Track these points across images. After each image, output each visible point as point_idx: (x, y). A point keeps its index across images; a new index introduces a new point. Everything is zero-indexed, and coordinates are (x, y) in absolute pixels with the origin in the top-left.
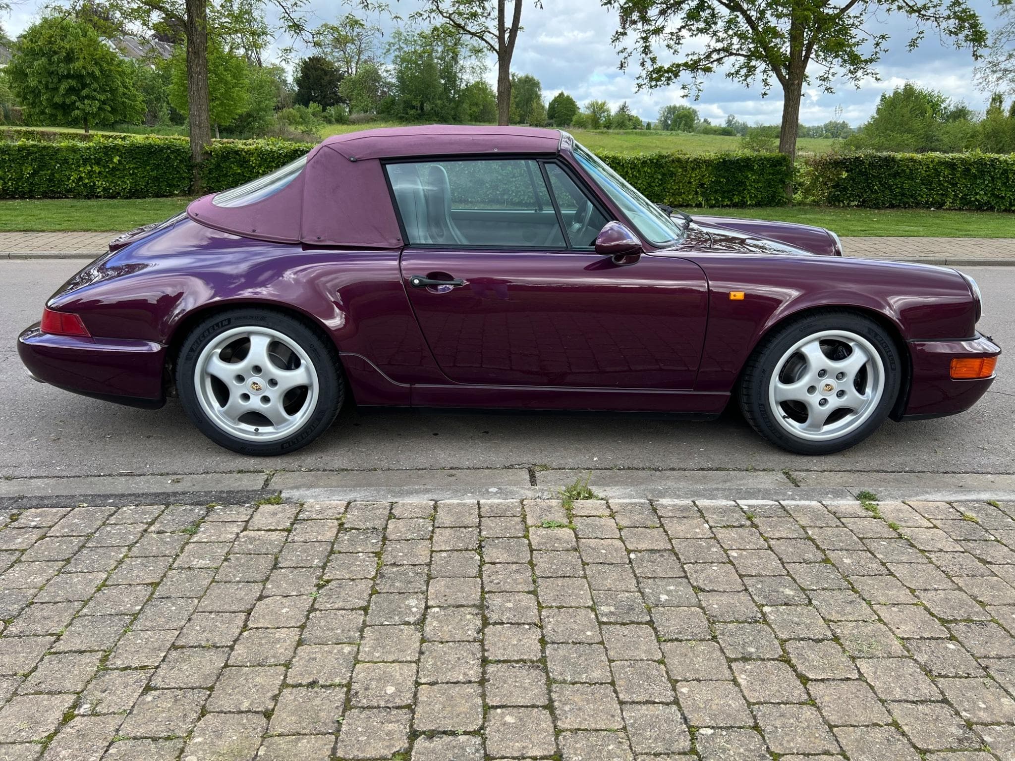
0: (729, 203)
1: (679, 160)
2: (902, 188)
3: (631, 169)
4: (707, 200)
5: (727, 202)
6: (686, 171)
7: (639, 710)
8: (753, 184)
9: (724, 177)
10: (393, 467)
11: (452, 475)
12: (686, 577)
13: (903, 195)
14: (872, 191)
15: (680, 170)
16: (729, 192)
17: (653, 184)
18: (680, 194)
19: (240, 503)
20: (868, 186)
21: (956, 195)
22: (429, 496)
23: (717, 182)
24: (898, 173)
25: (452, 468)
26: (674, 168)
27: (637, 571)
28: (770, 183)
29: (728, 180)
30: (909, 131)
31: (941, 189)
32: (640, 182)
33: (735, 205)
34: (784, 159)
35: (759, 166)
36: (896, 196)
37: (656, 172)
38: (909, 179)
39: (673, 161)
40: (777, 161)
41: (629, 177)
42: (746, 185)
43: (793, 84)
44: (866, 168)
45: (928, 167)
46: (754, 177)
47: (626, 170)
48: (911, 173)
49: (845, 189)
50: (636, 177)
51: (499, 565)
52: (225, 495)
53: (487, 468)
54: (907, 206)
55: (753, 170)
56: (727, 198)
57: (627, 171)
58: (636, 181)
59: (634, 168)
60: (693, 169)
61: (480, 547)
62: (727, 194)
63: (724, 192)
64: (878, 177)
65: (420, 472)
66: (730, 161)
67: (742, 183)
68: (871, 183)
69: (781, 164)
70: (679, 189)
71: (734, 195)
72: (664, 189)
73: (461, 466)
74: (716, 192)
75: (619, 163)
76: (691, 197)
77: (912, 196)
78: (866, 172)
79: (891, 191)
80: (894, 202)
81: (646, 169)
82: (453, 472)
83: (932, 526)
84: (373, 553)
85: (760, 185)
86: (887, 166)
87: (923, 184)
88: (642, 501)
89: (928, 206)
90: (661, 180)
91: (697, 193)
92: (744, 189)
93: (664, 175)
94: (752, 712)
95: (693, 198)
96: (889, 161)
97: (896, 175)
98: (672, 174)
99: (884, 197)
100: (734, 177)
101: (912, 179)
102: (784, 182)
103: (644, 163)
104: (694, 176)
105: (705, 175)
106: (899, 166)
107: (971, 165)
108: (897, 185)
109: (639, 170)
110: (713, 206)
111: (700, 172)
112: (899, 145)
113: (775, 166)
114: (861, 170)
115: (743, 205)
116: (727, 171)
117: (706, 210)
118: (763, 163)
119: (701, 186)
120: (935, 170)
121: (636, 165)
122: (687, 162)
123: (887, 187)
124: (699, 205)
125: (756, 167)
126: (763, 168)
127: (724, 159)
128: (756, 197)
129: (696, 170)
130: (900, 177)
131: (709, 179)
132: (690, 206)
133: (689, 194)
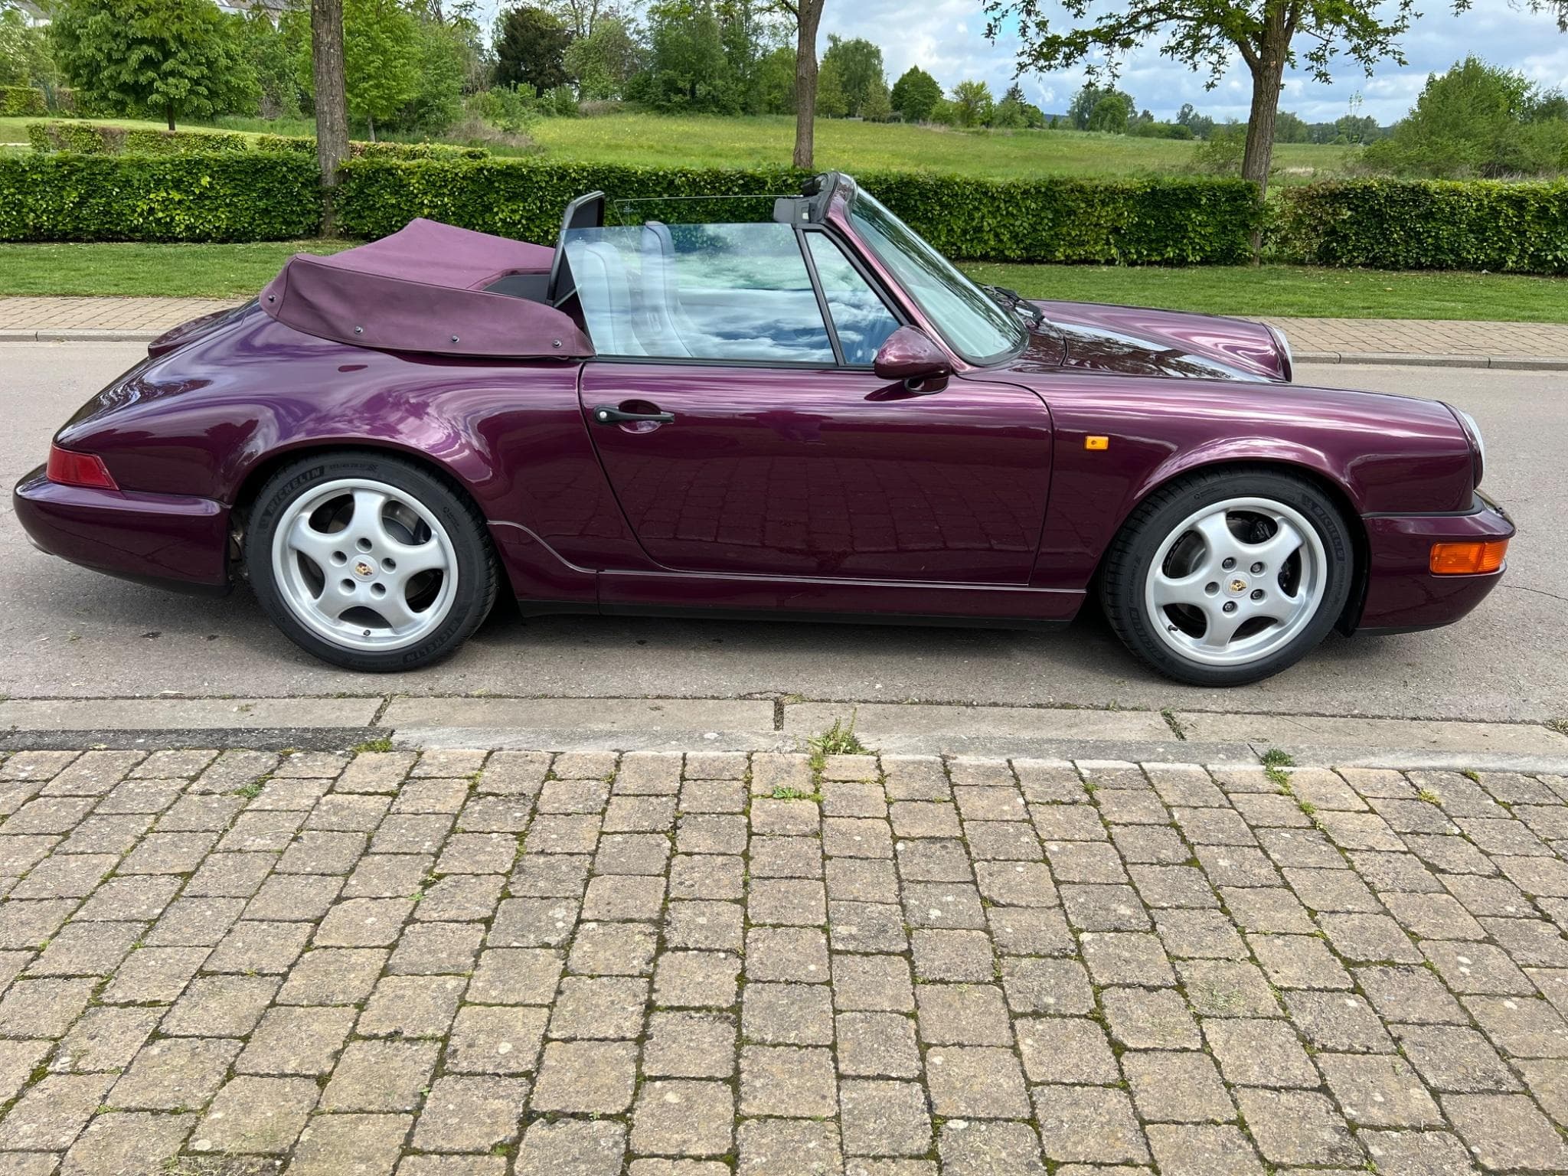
0: (1158, 259)
1: (1081, 190)
2: (1437, 238)
3: (1005, 202)
4: (1124, 254)
5: (1156, 258)
6: (1092, 206)
7: (863, 1089)
8: (1198, 229)
9: (1152, 217)
10: (571, 693)
11: (657, 708)
12: (975, 882)
13: (1438, 248)
14: (1388, 240)
15: (1083, 205)
16: (1158, 241)
17: (1040, 228)
18: (1082, 244)
19: (329, 749)
20: (1384, 235)
21: (1524, 251)
22: (613, 744)
23: (1141, 225)
24: (1432, 213)
25: (658, 697)
26: (1073, 201)
27: (902, 871)
28: (1225, 227)
29: (1158, 221)
30: (1467, 136)
31: (1500, 240)
32: (1018, 223)
33: (1168, 263)
34: (1250, 188)
35: (1209, 199)
36: (1426, 250)
37: (1043, 208)
38: (1448, 222)
39: (1072, 190)
40: (1238, 191)
42: (1186, 230)
43: (1268, 66)
44: (1380, 204)
45: (1481, 205)
46: (1199, 218)
47: (996, 203)
48: (1453, 214)
49: (1346, 238)
50: (1012, 215)
51: (696, 857)
52: (309, 735)
53: (713, 697)
54: (1442, 267)
55: (1199, 206)
56: (1157, 250)
58: (1012, 221)
59: (1008, 201)
60: (1104, 203)
61: (675, 827)
62: (1157, 244)
63: (1151, 241)
64: (1399, 220)
65: (610, 702)
66: (1163, 191)
67: (1182, 228)
68: (1387, 229)
69: (1244, 198)
70: (1080, 236)
71: (1166, 246)
72: (1056, 234)
73: (673, 694)
74: (1139, 241)
75: (985, 194)
76: (1098, 248)
77: (1452, 251)
78: (1380, 210)
79: (1420, 241)
80: (1423, 260)
81: (1028, 202)
82: (659, 702)
83: (1367, 808)
84: (513, 833)
85: (1209, 230)
86: (1414, 201)
87: (1472, 231)
88: (932, 758)
89: (1475, 267)
90: (1052, 220)
91: (1108, 243)
92: (1183, 237)
93: (1056, 212)
94: (1030, 1097)
95: (1102, 250)
96: (1418, 194)
97: (1428, 216)
98: (1071, 212)
99: (1408, 251)
100: (1169, 217)
101: (1454, 224)
102: (1248, 226)
103: (1025, 192)
104: (1105, 215)
105: (1122, 214)
106: (1433, 202)
107: (1549, 201)
108: (1429, 232)
109: (1017, 205)
110: (1133, 264)
111: (1115, 209)
112: (1450, 158)
113: (1235, 200)
114: (1372, 208)
115: (1181, 262)
116: (1158, 207)
117: (1121, 270)
118: (1215, 195)
119: (1116, 230)
120: (1492, 208)
121: (1012, 197)
122: (1095, 192)
123: (1413, 235)
124: (1110, 262)
125: (1204, 201)
126: (1214, 203)
127: (1153, 189)
128: (1202, 249)
129: (1108, 205)
130: (1435, 220)
131: (1129, 219)
132: (1097, 262)
133: (1096, 243)
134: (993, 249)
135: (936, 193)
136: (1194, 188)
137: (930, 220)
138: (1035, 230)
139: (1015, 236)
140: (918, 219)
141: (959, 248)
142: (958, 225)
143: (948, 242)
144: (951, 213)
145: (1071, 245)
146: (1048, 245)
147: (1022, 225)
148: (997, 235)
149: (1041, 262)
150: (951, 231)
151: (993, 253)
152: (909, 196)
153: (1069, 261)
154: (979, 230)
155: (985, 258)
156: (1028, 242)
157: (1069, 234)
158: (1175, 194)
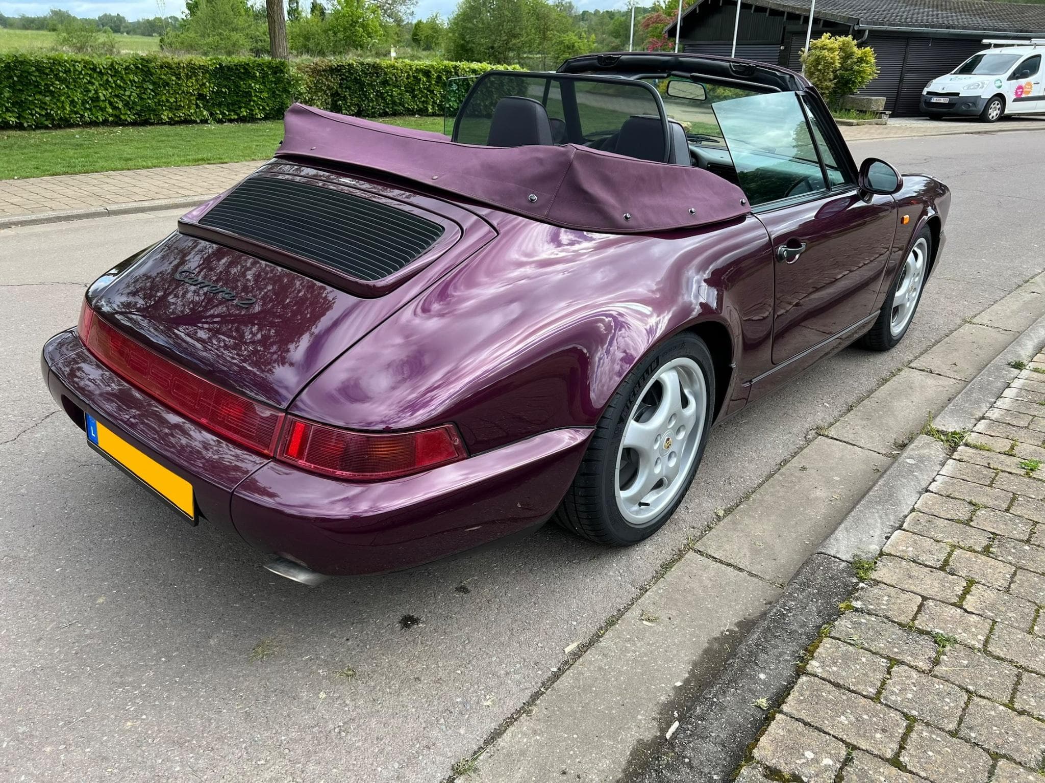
0: (236, 117)
1: (169, 66)
2: (391, 96)
3: (111, 76)
4: (211, 114)
5: (234, 116)
6: (180, 79)
8: (258, 94)
9: (225, 87)
13: (394, 103)
14: (368, 99)
15: (173, 78)
16: (233, 104)
17: (145, 97)
18: (179, 108)
20: (365, 96)
21: (434, 102)
23: (219, 93)
24: (387, 80)
26: (165, 75)
28: (274, 92)
29: (230, 89)
31: (422, 96)
32: (127, 93)
33: (242, 120)
34: (282, 64)
35: (260, 73)
36: (388, 104)
37: (144, 80)
38: (395, 86)
39: (162, 67)
40: (277, 67)
41: (112, 87)
42: (251, 96)
44: (359, 75)
45: (409, 75)
46: (257, 86)
47: (105, 78)
48: (396, 80)
50: (120, 86)
54: (395, 114)
55: (255, 78)
56: (234, 111)
57: (107, 80)
58: (122, 92)
59: (115, 76)
60: (188, 77)
62: (234, 106)
63: (229, 104)
64: (371, 85)
66: (227, 67)
67: (248, 94)
68: (366, 91)
70: (176, 102)
71: (240, 108)
72: (159, 102)
74: (220, 105)
75: (94, 70)
76: (192, 111)
77: (400, 104)
78: (360, 79)
79: (384, 99)
80: (387, 110)
81: (131, 77)
85: (265, 95)
86: (376, 73)
87: (407, 91)
89: (411, 113)
91: (197, 106)
92: (250, 101)
93: (154, 83)
95: (196, 112)
96: (377, 68)
97: (385, 83)
98: (166, 84)
99: (379, 105)
100: (236, 86)
101: (397, 87)
103: (127, 68)
104: (191, 86)
105: (204, 84)
106: (386, 74)
107: (440, 72)
108: (387, 93)
109: (122, 78)
110: (220, 122)
111: (197, 81)
112: (234, 45)
113: (275, 73)
114: (356, 78)
115: (252, 119)
116: (228, 79)
117: (213, 127)
118: (263, 69)
119: (201, 97)
120: (414, 77)
121: (117, 71)
122: (178, 68)
123: (380, 95)
124: (205, 121)
125: (258, 74)
126: (264, 76)
127: (220, 64)
128: (264, 109)
129: (191, 78)
130: (389, 85)
131: (209, 88)
132: (195, 122)
133: (189, 108)
134: (112, 115)
135: (52, 70)
136: (248, 64)
137: (52, 93)
138: (141, 99)
139: (126, 104)
140: (40, 93)
141: (82, 116)
142: (78, 96)
143: (72, 111)
144: (67, 87)
145: (171, 109)
146: (154, 110)
147: (132, 94)
148: (111, 103)
149: (152, 124)
150: (73, 102)
151: (111, 119)
152: (30, 74)
153: (172, 122)
154: (96, 99)
155: (105, 123)
156: (139, 108)
157: (168, 101)
158: (237, 69)
